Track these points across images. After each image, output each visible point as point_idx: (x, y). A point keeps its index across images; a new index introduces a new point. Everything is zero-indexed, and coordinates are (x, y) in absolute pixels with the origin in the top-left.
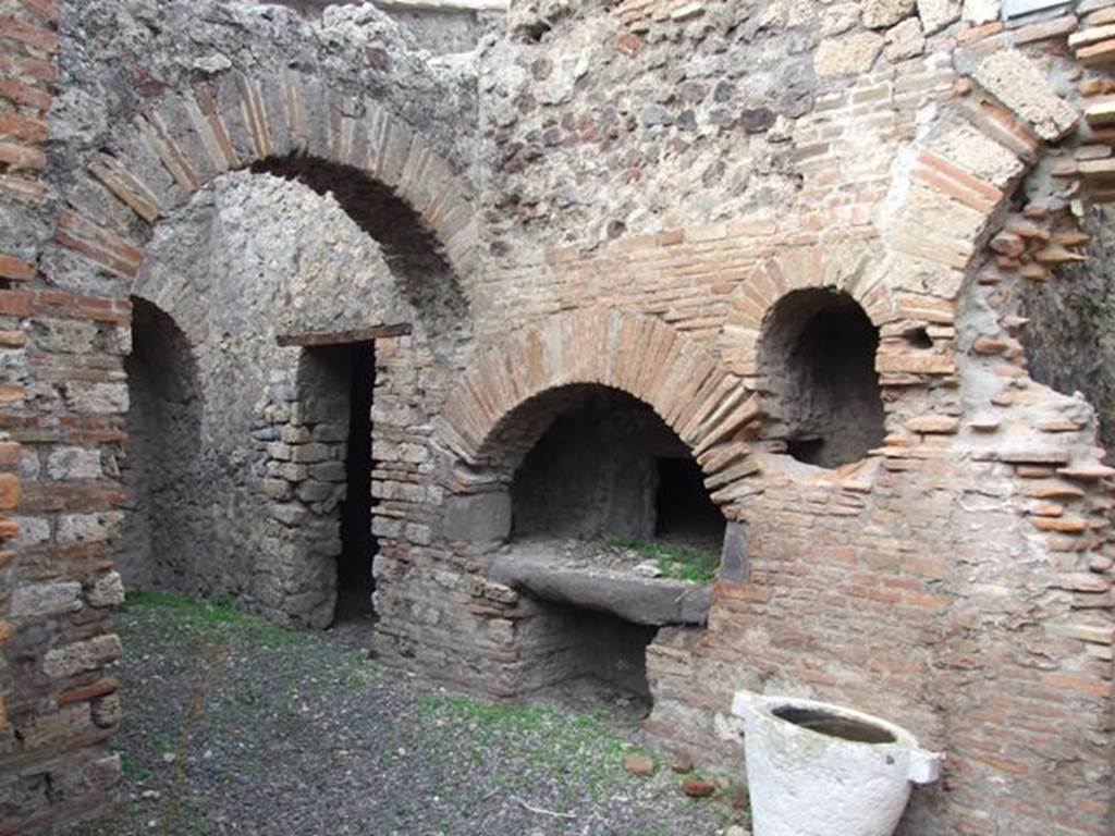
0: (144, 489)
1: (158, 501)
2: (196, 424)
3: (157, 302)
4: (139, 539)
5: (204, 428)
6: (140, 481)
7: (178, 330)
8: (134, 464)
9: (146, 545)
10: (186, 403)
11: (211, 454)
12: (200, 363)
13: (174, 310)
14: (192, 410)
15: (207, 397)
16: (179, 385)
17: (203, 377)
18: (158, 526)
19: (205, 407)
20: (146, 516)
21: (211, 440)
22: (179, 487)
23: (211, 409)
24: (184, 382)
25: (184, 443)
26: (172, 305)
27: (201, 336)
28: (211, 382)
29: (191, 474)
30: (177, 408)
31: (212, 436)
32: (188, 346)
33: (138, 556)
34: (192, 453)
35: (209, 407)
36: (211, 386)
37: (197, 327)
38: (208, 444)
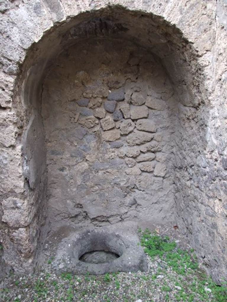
0: (170, 164)
1: (178, 175)
2: (203, 126)
3: (165, 16)
4: (167, 195)
5: (209, 130)
6: (168, 160)
7: (186, 41)
8: (164, 149)
9: (171, 199)
10: (196, 108)
11: (216, 154)
12: (207, 71)
13: (181, 21)
14: (200, 113)
15: (213, 103)
16: (191, 94)
17: (209, 84)
18: (178, 191)
19: (211, 111)
20: (172, 182)
21: (215, 142)
22: (190, 171)
23: (217, 114)
24: (194, 91)
25: (195, 139)
26: (180, 17)
27: (208, 46)
28: (217, 87)
29: (199, 166)
30: (189, 111)
31: (217, 138)
32: (196, 56)
33: (166, 206)
34: (200, 149)
35: (214, 112)
36: (217, 92)
37: (205, 36)
38: (213, 145)
